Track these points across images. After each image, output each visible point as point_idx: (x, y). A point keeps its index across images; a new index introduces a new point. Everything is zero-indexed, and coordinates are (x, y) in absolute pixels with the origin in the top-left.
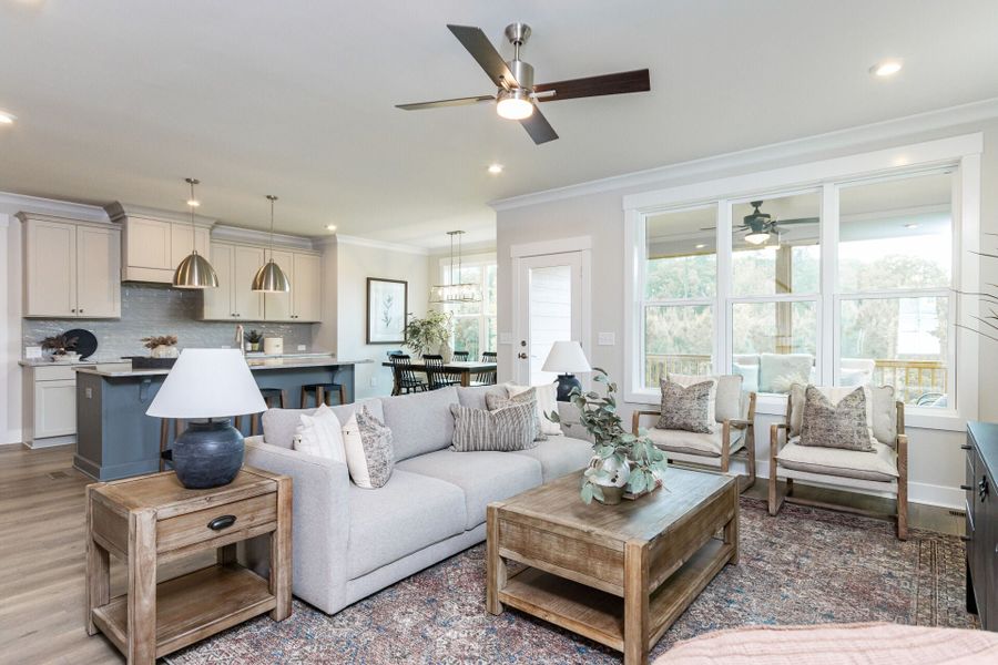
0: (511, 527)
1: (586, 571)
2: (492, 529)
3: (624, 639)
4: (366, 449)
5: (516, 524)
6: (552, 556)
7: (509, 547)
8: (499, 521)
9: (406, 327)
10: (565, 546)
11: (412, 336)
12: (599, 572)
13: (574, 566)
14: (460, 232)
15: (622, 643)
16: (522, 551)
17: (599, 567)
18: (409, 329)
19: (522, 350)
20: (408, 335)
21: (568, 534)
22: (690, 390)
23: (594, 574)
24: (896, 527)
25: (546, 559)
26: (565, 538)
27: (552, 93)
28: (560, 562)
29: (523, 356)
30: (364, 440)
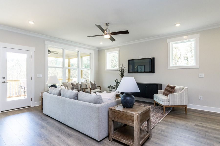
19: (3, 80)
29: (4, 83)
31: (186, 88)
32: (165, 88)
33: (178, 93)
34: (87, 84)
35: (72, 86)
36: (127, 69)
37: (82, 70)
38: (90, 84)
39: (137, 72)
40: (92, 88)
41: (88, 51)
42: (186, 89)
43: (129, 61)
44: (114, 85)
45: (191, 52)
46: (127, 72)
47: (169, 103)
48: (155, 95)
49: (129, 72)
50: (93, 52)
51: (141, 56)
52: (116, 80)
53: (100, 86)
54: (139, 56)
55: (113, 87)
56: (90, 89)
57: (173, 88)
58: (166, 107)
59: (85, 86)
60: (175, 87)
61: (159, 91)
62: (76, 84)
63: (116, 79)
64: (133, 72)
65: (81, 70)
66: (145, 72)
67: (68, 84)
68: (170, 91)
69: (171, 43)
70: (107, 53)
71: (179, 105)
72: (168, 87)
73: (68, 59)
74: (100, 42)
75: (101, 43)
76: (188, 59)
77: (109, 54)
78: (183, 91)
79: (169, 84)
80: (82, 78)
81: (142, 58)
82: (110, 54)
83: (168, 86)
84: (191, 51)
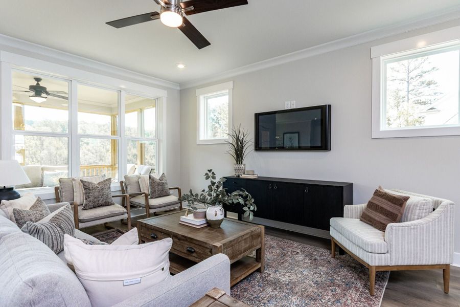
31: (445, 201)
32: (369, 199)
33: (420, 221)
34: (139, 180)
35: (85, 189)
36: (253, 140)
37: (143, 142)
38: (148, 181)
39: (282, 148)
40: (153, 192)
41: (151, 92)
42: (446, 206)
43: (257, 116)
44: (204, 191)
45: (396, 108)
46: (253, 147)
47: (389, 255)
48: (334, 221)
49: (258, 148)
50: (163, 94)
51: (292, 102)
52: (210, 174)
53: (178, 188)
54: (286, 103)
55: (197, 195)
56: (146, 196)
57: (400, 202)
58: (376, 272)
59: (136, 186)
60: (406, 199)
61: (346, 207)
62: (99, 184)
63: (210, 171)
64: (272, 149)
65: (140, 142)
66: (300, 149)
67: (74, 182)
68: (389, 211)
69: (382, 58)
70: (202, 98)
71: (424, 263)
72: (377, 197)
73: (110, 117)
74: (178, 64)
75: (181, 66)
76: (390, 123)
77: (207, 99)
78: (435, 214)
79: (380, 187)
80: (142, 164)
81: (294, 107)
82: (209, 101)
83: (378, 194)
84: (396, 104)
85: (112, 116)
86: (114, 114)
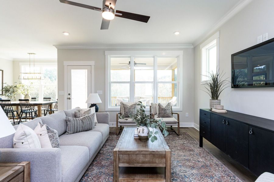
0: (124, 156)
1: (153, 163)
2: (116, 158)
3: (165, 179)
4: (51, 140)
5: (126, 154)
6: (140, 161)
7: (123, 163)
8: (119, 155)
9: (3, 88)
10: (145, 157)
11: (6, 92)
12: (157, 162)
13: (149, 162)
14: (34, 54)
15: (165, 180)
16: (128, 163)
17: (157, 161)
18: (4, 89)
19: (69, 96)
20: (4, 92)
21: (146, 153)
22: (132, 106)
23: (155, 163)
24: (175, 133)
25: (138, 163)
26: (145, 154)
27: (121, 14)
28: (143, 163)
29: (69, 99)
30: (50, 137)
35: (124, 108)
36: (230, 79)
53: (177, 114)
54: (258, 38)
59: (155, 109)
62: (130, 106)
70: (203, 50)
85: (172, 70)
86: (173, 69)
